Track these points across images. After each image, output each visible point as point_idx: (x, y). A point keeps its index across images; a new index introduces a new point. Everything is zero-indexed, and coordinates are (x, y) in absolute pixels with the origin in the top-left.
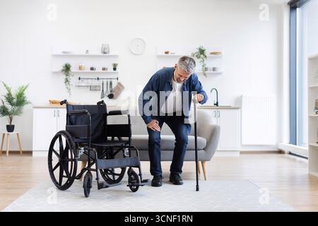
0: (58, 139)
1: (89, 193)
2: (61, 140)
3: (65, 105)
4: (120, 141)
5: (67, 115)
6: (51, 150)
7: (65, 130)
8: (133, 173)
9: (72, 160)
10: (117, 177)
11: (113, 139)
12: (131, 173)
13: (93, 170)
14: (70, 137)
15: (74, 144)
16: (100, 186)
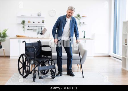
0: (22, 57)
1: (35, 80)
2: (23, 57)
3: (24, 43)
4: (47, 58)
5: (26, 47)
6: (19, 61)
7: (24, 53)
8: (53, 71)
9: (28, 66)
10: (46, 72)
11: (44, 56)
12: (52, 71)
13: (37, 71)
14: (27, 56)
15: (29, 60)
16: (40, 78)
